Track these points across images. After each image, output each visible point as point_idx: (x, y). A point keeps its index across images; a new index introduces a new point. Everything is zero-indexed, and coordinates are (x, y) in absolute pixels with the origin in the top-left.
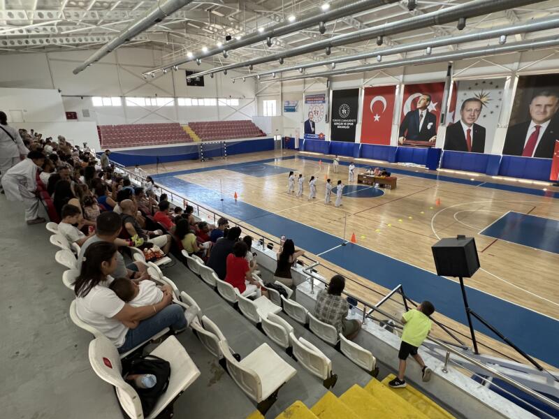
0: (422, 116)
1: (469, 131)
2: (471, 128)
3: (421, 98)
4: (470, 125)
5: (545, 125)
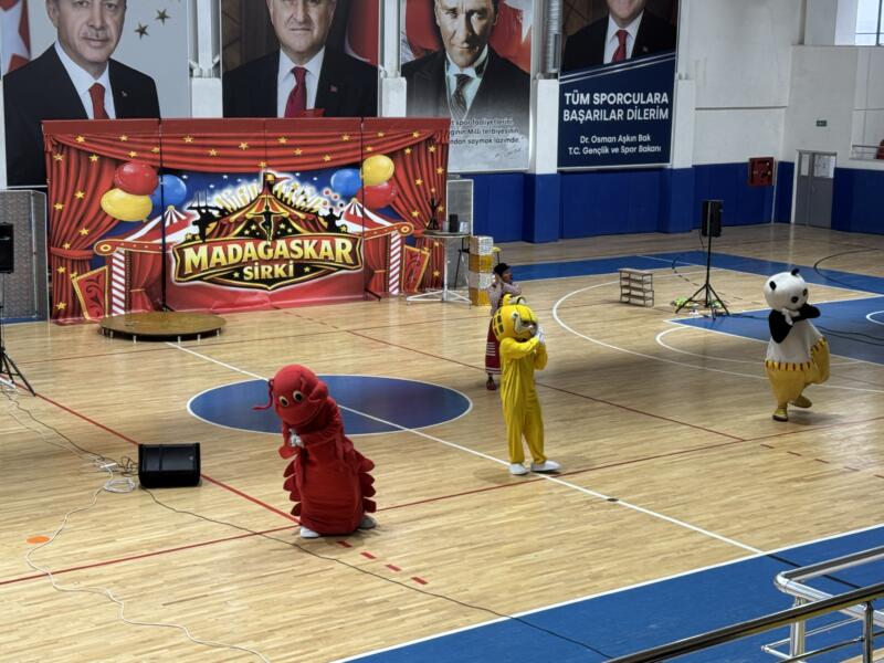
5: (314, 67)
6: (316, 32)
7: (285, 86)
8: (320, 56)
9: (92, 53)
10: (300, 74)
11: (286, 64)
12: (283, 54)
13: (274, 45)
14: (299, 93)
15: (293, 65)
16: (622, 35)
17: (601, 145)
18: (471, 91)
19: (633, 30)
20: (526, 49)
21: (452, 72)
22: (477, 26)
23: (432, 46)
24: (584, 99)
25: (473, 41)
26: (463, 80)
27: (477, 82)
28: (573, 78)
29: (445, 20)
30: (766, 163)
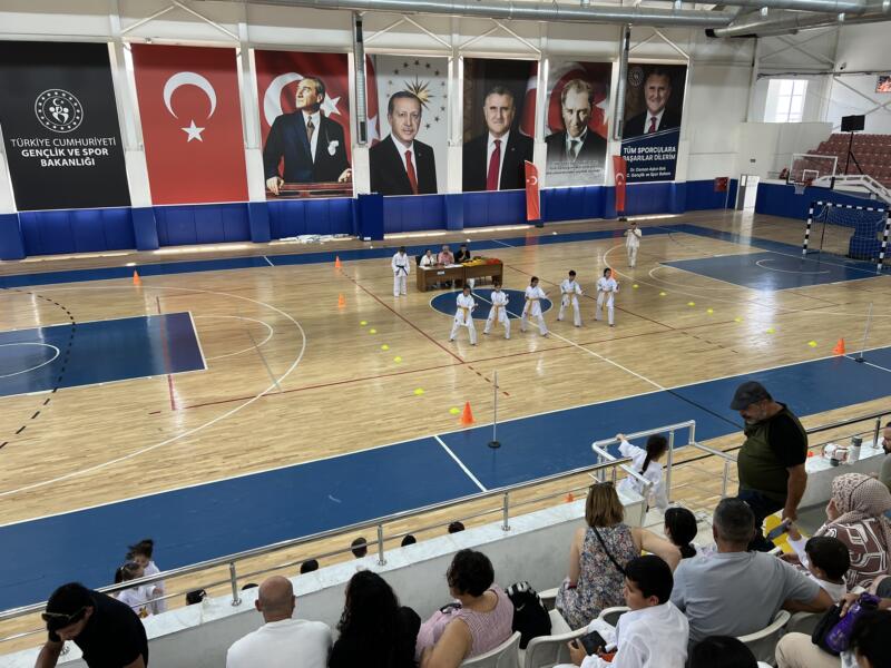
0: (312, 126)
1: (408, 154)
2: (411, 149)
3: (301, 85)
4: (408, 143)
5: (504, 140)
6: (506, 123)
7: (491, 148)
8: (507, 134)
9: (406, 137)
10: (498, 143)
11: (491, 138)
12: (490, 134)
13: (486, 130)
14: (497, 151)
15: (495, 139)
16: (654, 120)
17: (641, 172)
18: (578, 149)
19: (659, 117)
20: (605, 129)
21: (569, 140)
22: (582, 117)
23: (561, 128)
24: (633, 151)
25: (580, 125)
26: (574, 143)
27: (581, 144)
28: (628, 140)
29: (567, 115)
30: (724, 180)
